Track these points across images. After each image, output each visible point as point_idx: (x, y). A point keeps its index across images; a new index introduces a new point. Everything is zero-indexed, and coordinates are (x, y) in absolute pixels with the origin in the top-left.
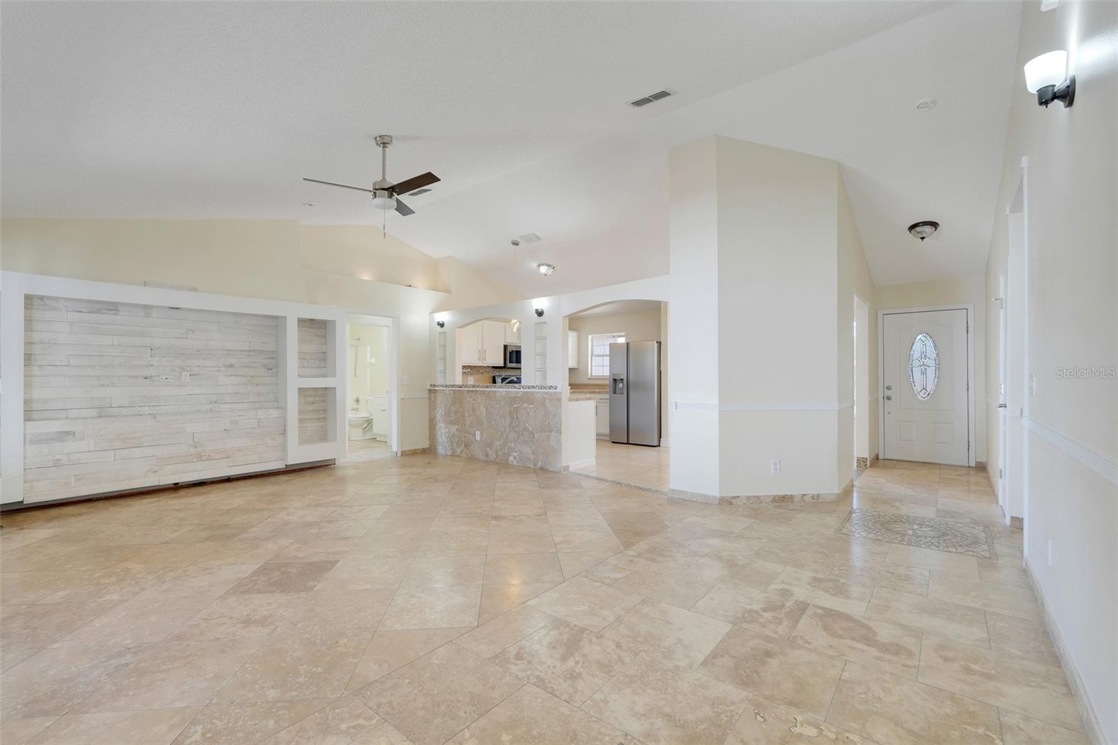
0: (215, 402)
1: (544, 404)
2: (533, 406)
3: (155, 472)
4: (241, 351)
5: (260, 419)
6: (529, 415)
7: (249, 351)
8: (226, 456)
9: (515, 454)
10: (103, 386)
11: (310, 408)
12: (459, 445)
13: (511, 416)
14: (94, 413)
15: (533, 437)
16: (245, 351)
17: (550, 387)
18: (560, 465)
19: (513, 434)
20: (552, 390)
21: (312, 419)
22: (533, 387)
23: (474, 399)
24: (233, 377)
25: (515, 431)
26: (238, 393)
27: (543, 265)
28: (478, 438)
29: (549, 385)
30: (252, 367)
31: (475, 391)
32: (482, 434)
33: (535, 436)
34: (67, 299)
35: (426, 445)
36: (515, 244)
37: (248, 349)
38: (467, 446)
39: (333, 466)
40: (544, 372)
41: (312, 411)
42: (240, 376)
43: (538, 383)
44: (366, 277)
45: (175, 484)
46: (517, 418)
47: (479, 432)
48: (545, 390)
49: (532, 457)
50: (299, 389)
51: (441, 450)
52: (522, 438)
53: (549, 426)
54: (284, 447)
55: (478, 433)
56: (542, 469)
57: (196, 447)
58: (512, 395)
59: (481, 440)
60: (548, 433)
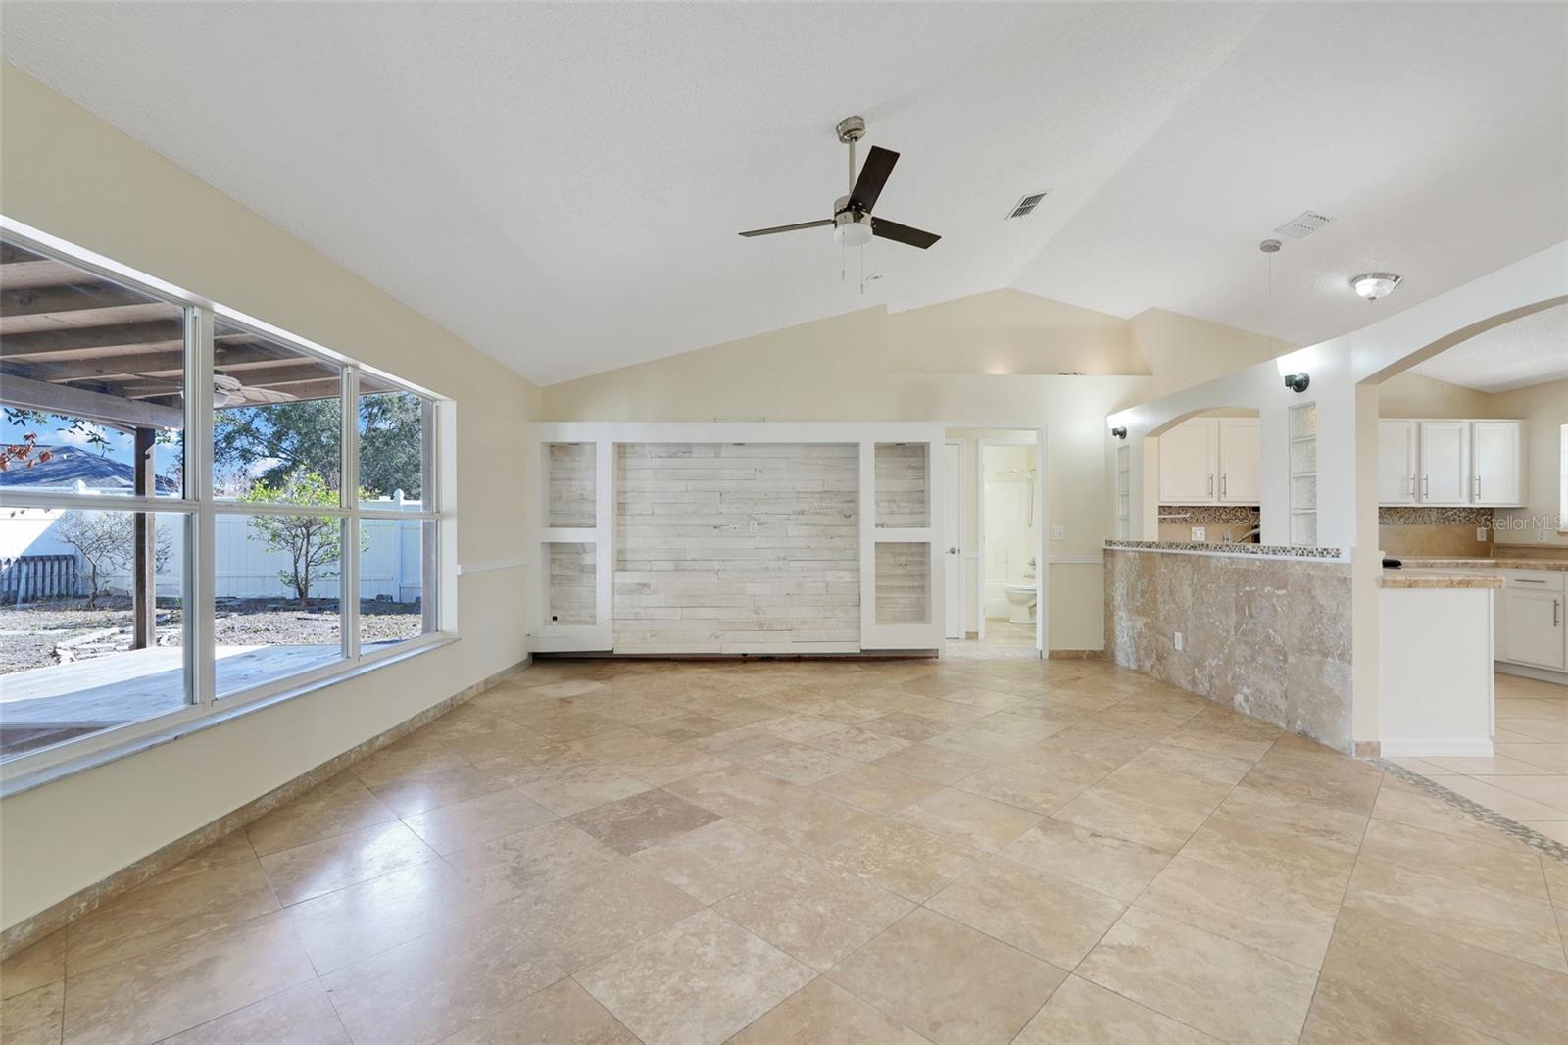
0: (784, 559)
1: (1310, 590)
2: (1284, 592)
3: (717, 637)
4: (813, 493)
5: (828, 583)
6: (1276, 610)
7: (821, 493)
8: (789, 628)
9: (1245, 690)
10: (679, 536)
11: (901, 571)
12: (1148, 655)
13: (1239, 609)
14: (670, 565)
15: (1285, 660)
16: (817, 493)
17: (1324, 552)
18: (1347, 737)
19: (1243, 647)
20: (1328, 559)
21: (905, 587)
22: (1284, 550)
23: (1173, 571)
24: (804, 527)
25: (1246, 643)
26: (809, 547)
27: (1365, 276)
28: (1179, 646)
29: (1321, 546)
30: (826, 514)
31: (1175, 554)
32: (1185, 639)
33: (1291, 659)
34: (651, 444)
35: (1098, 645)
36: (1271, 247)
37: (820, 490)
38: (1160, 658)
39: (935, 660)
40: (1310, 515)
41: (903, 576)
42: (813, 525)
43: (1298, 540)
44: (998, 369)
45: (744, 655)
46: (1251, 616)
47: (1180, 634)
48: (1311, 558)
49: (1283, 705)
50: (876, 543)
51: (1121, 659)
52: (1260, 659)
53: (1321, 642)
54: (857, 625)
55: (1178, 636)
56: (1304, 735)
57: (757, 613)
58: (1244, 566)
59: (1184, 649)
60: (1317, 657)
